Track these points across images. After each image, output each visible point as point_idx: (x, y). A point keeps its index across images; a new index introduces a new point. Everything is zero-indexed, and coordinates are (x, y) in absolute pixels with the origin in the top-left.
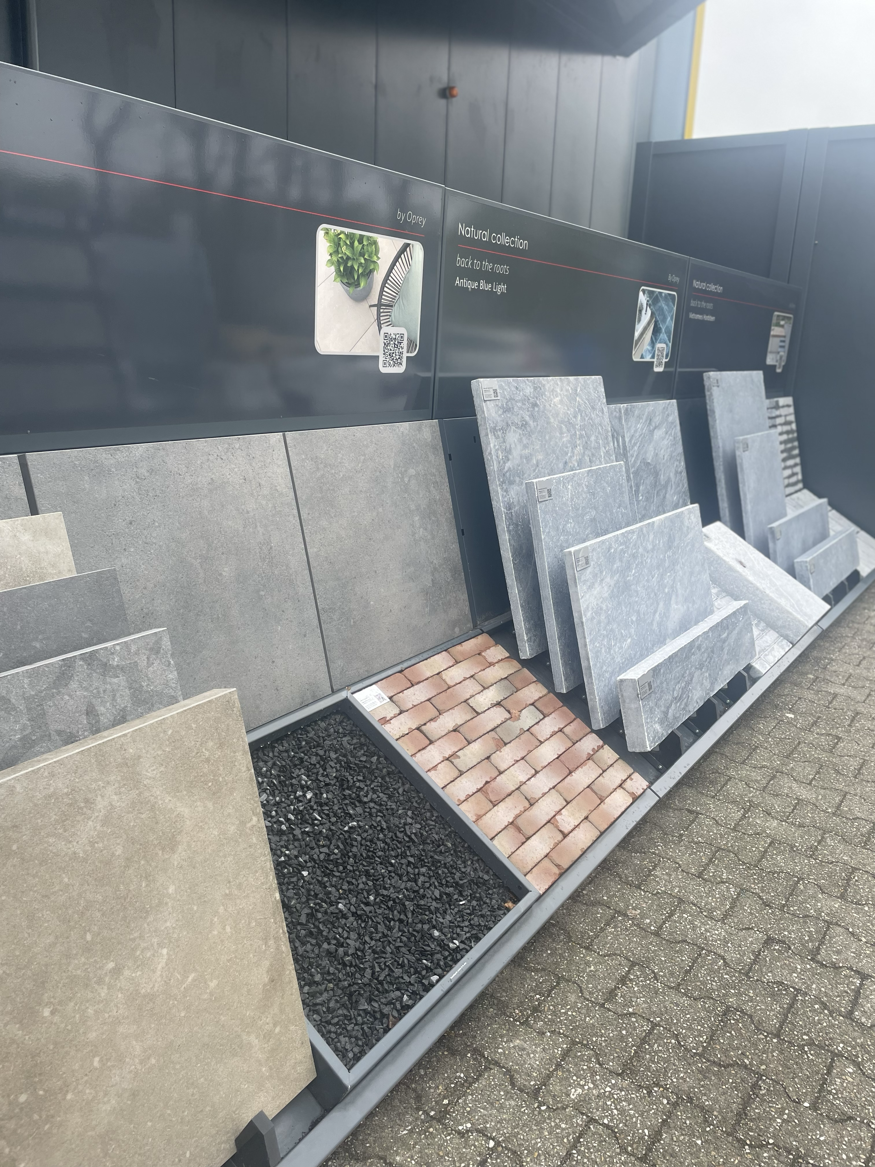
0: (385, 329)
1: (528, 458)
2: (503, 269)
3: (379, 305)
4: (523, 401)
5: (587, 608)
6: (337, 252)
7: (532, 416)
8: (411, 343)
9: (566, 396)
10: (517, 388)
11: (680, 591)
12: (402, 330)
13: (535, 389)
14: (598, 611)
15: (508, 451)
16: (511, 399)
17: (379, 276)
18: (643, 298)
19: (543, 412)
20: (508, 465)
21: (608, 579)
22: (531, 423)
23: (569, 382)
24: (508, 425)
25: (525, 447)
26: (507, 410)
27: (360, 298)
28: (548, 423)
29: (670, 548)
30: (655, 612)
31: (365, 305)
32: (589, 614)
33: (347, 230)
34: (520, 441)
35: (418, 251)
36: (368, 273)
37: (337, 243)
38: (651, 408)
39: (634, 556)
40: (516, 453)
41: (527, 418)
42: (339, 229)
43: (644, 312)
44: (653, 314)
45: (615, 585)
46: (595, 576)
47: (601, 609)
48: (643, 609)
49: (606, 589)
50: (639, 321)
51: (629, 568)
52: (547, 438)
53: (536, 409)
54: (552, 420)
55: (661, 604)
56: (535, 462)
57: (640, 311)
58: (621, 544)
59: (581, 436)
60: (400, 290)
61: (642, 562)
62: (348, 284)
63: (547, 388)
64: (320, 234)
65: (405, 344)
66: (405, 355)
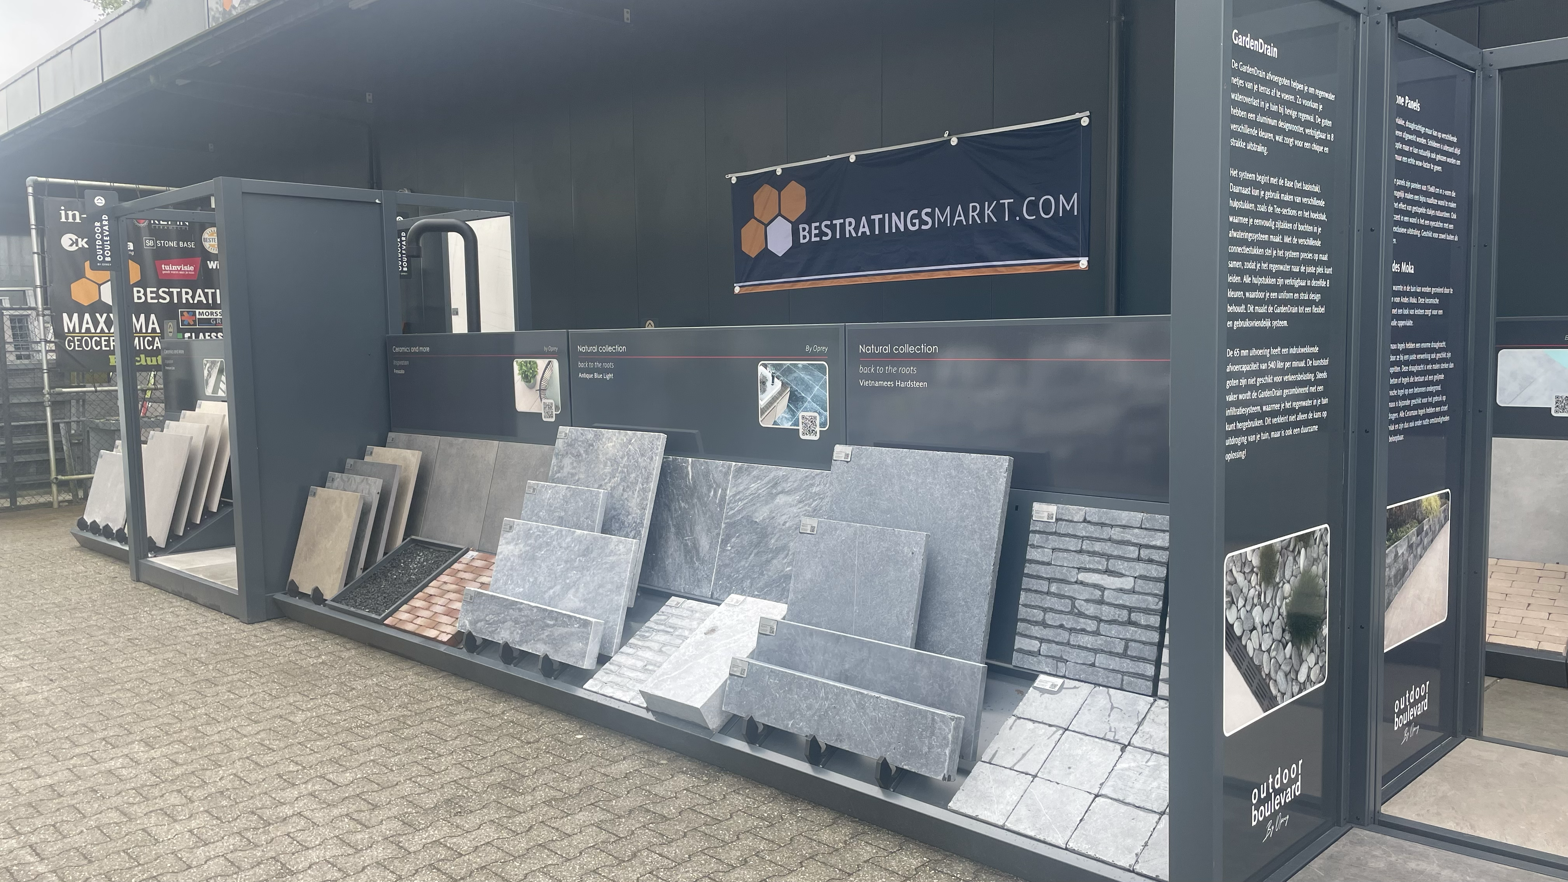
0: (544, 401)
1: (573, 475)
2: (609, 365)
3: (540, 390)
4: (583, 442)
5: (501, 553)
6: (521, 369)
7: (586, 452)
8: (557, 408)
9: (620, 443)
10: (582, 434)
11: (581, 590)
12: (552, 401)
13: (595, 435)
14: (507, 559)
15: (561, 468)
16: (575, 439)
17: (539, 377)
18: (764, 371)
19: (596, 450)
20: (559, 475)
21: (521, 546)
22: (584, 455)
23: (626, 434)
24: (567, 453)
25: (574, 468)
26: (570, 445)
27: (531, 387)
28: (597, 458)
29: (584, 556)
30: (551, 588)
31: (534, 390)
32: (501, 556)
33: (524, 360)
34: (572, 464)
35: (555, 363)
36: (534, 376)
37: (521, 365)
38: (781, 473)
39: (548, 544)
40: (567, 469)
41: (582, 452)
42: (521, 360)
43: (769, 383)
44: (784, 385)
45: (525, 552)
46: (513, 539)
47: (510, 559)
48: (541, 579)
49: (517, 550)
50: (764, 391)
51: (540, 548)
52: (592, 466)
53: (591, 448)
54: (601, 456)
55: (558, 587)
56: (577, 478)
57: (763, 383)
58: (540, 531)
59: (622, 472)
60: (550, 382)
61: (552, 551)
62: (527, 382)
63: (605, 436)
64: (515, 363)
65: (554, 407)
66: (554, 413)
